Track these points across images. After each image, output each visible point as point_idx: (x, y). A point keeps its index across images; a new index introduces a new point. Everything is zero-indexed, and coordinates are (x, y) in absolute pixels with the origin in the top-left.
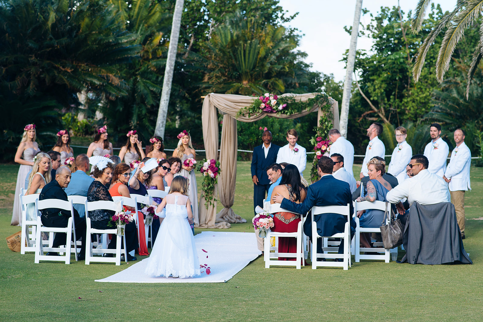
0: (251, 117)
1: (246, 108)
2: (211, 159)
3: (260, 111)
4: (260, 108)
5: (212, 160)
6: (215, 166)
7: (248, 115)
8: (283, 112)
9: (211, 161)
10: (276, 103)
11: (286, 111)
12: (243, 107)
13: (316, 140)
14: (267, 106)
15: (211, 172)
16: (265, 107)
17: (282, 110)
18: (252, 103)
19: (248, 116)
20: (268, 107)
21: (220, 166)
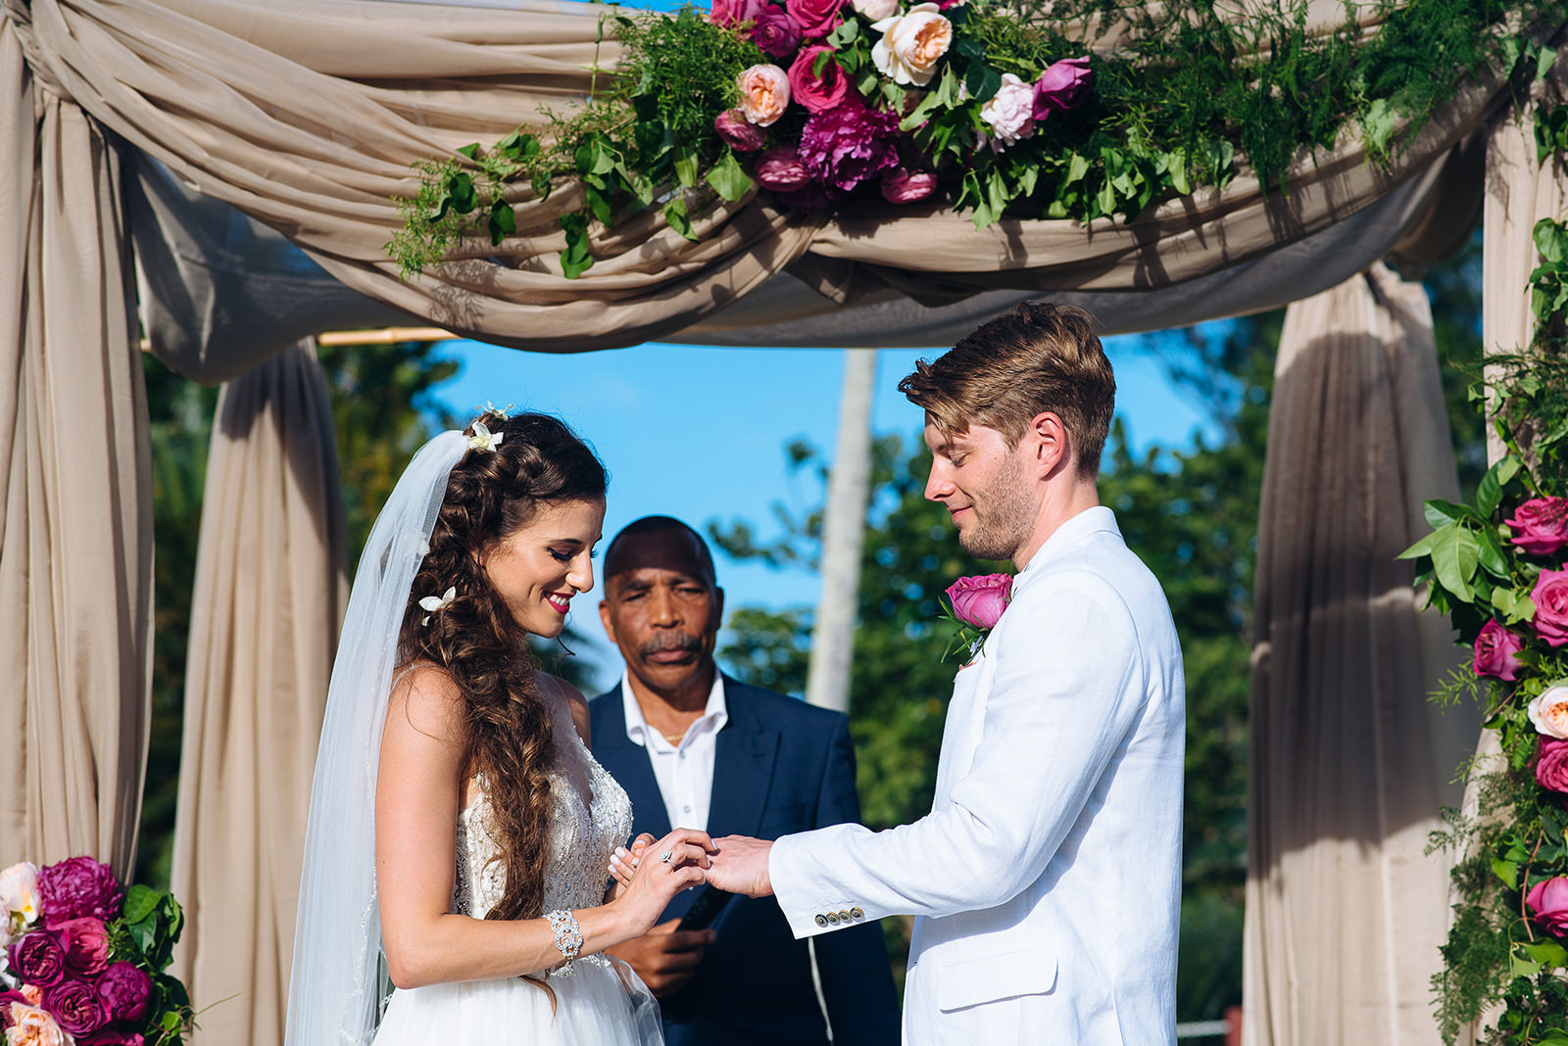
0: (603, 273)
1: (522, 146)
2: (56, 855)
3: (728, 179)
4: (715, 144)
5: (71, 865)
6: (100, 942)
7: (559, 239)
8: (1029, 181)
9: (47, 879)
10: (941, 44)
11: (1079, 168)
12: (488, 142)
13: (1495, 539)
14: (817, 104)
15: (50, 1026)
16: (793, 116)
17: (1024, 149)
18: (603, 84)
19: (553, 262)
20: (828, 121)
21: (178, 951)
